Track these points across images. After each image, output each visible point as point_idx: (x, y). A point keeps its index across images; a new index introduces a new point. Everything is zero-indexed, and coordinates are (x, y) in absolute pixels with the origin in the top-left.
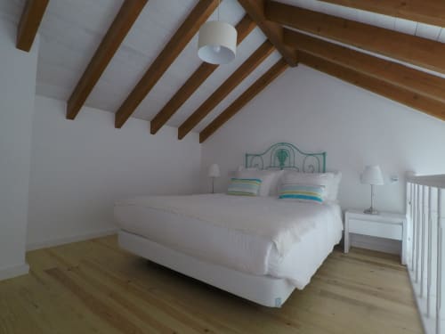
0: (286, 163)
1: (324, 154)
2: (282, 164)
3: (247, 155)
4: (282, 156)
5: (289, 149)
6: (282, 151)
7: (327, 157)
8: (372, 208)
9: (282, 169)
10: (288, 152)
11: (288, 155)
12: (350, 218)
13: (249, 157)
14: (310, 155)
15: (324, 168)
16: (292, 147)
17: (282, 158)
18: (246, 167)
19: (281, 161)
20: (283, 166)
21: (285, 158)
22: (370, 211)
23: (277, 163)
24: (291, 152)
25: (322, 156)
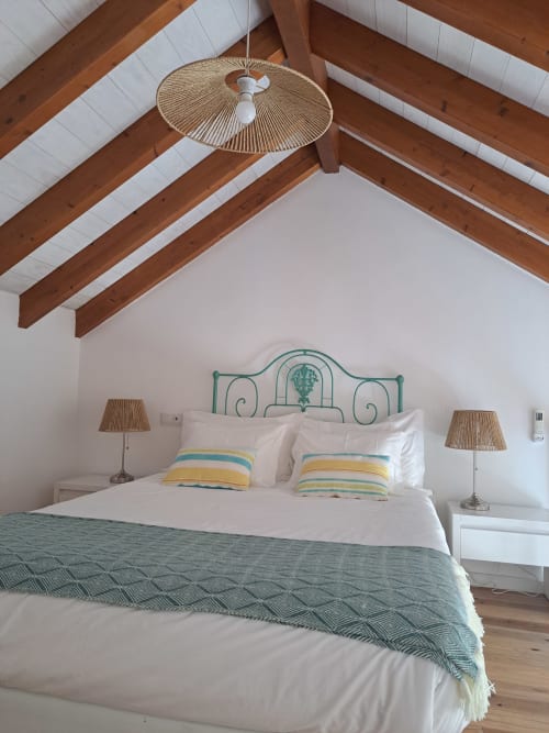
0: (313, 397)
1: (399, 379)
2: (303, 399)
3: (216, 375)
4: (303, 380)
5: (320, 364)
6: (304, 369)
7: (404, 385)
8: (474, 497)
9: (303, 410)
10: (317, 372)
11: (319, 378)
12: (463, 527)
13: (220, 379)
14: (369, 380)
15: (399, 411)
16: (329, 362)
17: (304, 385)
18: (214, 411)
19: (300, 392)
20: (306, 404)
21: (312, 385)
22: (472, 504)
23: (293, 397)
24: (325, 371)
25: (395, 382)
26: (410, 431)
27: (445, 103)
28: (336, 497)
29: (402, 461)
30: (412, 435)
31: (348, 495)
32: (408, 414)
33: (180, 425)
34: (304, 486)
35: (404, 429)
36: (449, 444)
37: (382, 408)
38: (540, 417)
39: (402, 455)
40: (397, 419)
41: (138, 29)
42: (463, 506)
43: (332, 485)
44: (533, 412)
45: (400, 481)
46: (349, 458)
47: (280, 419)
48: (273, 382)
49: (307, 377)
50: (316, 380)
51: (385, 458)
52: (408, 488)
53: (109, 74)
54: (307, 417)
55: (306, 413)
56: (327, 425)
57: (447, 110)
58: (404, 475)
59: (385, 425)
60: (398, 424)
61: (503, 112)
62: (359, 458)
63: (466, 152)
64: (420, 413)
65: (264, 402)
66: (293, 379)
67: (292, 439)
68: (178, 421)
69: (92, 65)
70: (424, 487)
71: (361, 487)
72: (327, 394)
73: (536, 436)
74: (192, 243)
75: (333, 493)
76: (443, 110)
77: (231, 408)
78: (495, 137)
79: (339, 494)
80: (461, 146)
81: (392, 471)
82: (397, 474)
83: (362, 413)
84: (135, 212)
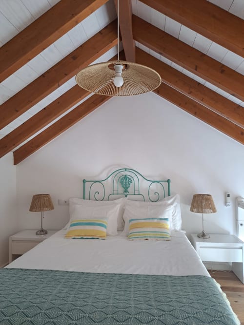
0: (130, 190)
1: (168, 181)
2: (126, 191)
3: (84, 181)
4: (125, 182)
5: (133, 175)
6: (125, 177)
7: (171, 184)
8: (203, 232)
9: (126, 196)
10: (132, 179)
11: (133, 181)
12: (200, 247)
13: (87, 183)
14: (155, 182)
15: (169, 195)
16: (136, 174)
17: (126, 185)
18: (84, 199)
19: (125, 188)
20: (127, 193)
21: (129, 184)
22: (203, 236)
23: (121, 190)
24: (135, 178)
25: (167, 182)
26: (174, 205)
27: (196, 66)
28: (147, 239)
29: (172, 219)
30: (176, 207)
31: (153, 238)
32: (173, 197)
33: (68, 204)
34: (132, 236)
35: (172, 204)
36: (192, 210)
37: (161, 194)
38: (228, 196)
39: (173, 216)
40: (169, 200)
41: (56, 33)
42: (198, 237)
43: (145, 234)
44: (226, 193)
45: (173, 229)
46: (151, 221)
47: (115, 201)
48: (112, 184)
49: (127, 181)
50: (131, 182)
51: (166, 219)
52: (176, 231)
53: (41, 53)
54: (128, 199)
55: (127, 198)
56: (137, 203)
57: (198, 70)
58: (174, 225)
59: (163, 202)
60: (169, 202)
61: (222, 72)
62: (156, 221)
63: (199, 83)
64: (178, 196)
65: (107, 193)
66: (120, 182)
67: (122, 211)
68: (67, 203)
69: (33, 50)
70: (182, 229)
71: (159, 235)
72: (137, 188)
73: (227, 204)
74: (70, 119)
75: (145, 238)
76: (196, 70)
77: (92, 197)
78: (220, 83)
79: (148, 238)
80: (197, 81)
81: (169, 225)
82: (172, 226)
83: (153, 196)
84: (45, 109)
